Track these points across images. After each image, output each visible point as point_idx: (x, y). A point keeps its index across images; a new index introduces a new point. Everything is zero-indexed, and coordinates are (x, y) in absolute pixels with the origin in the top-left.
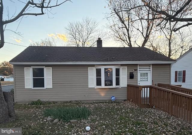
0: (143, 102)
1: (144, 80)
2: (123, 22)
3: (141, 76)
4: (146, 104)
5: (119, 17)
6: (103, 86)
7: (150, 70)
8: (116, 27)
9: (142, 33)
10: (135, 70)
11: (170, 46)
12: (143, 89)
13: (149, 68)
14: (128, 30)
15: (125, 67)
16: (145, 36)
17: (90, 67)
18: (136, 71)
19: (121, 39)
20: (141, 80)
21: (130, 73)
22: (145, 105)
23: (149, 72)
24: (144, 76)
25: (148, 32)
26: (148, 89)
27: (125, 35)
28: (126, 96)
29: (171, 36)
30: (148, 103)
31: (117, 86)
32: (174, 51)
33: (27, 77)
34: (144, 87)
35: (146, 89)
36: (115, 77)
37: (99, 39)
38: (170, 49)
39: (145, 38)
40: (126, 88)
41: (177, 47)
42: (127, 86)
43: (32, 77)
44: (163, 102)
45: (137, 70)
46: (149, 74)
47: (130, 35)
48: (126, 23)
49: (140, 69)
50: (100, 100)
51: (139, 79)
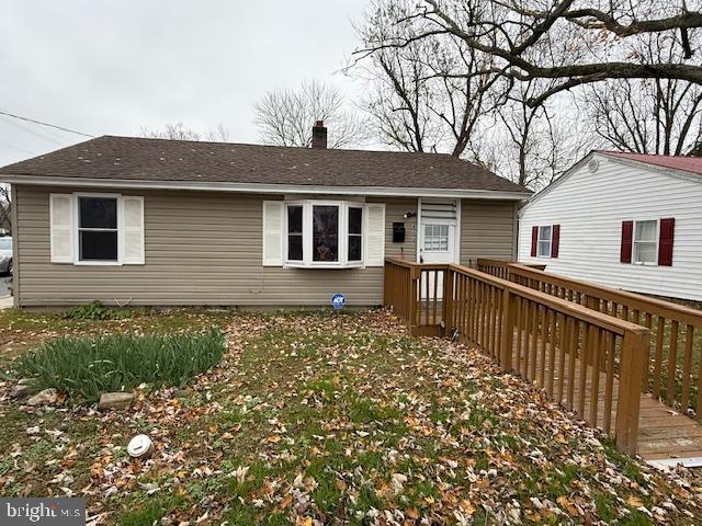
0: (423, 318)
1: (436, 246)
2: (403, 94)
3: (428, 232)
4: (431, 322)
5: (393, 79)
6: (308, 261)
7: (455, 218)
8: (386, 105)
9: (453, 126)
10: (409, 215)
11: (522, 163)
12: (424, 274)
13: (454, 211)
14: (415, 116)
15: (378, 205)
16: (459, 134)
17: (269, 202)
18: (413, 220)
19: (398, 139)
20: (429, 246)
21: (394, 224)
22: (428, 325)
23: (452, 222)
24: (437, 234)
25: (468, 125)
26: (441, 274)
27: (408, 128)
28: (382, 295)
29: (525, 137)
30: (439, 320)
31: (353, 264)
32: (533, 175)
33: (60, 227)
34: (428, 268)
35: (432, 274)
36: (347, 235)
37: (320, 123)
38: (522, 171)
39: (459, 140)
40: (382, 270)
41: (541, 166)
42: (383, 265)
43: (77, 229)
44: (489, 318)
45: (416, 215)
46: (451, 229)
47: (421, 131)
48: (411, 97)
49: (425, 214)
50: (301, 306)
51: (421, 243)
